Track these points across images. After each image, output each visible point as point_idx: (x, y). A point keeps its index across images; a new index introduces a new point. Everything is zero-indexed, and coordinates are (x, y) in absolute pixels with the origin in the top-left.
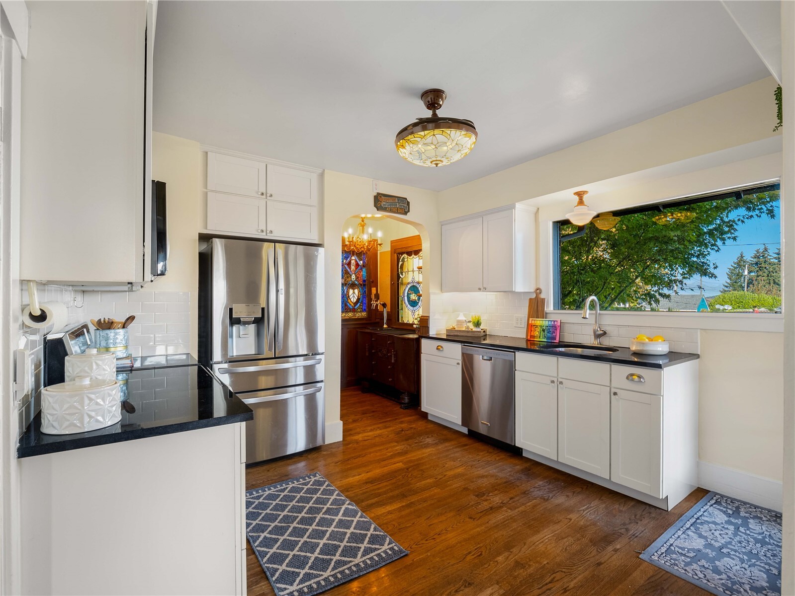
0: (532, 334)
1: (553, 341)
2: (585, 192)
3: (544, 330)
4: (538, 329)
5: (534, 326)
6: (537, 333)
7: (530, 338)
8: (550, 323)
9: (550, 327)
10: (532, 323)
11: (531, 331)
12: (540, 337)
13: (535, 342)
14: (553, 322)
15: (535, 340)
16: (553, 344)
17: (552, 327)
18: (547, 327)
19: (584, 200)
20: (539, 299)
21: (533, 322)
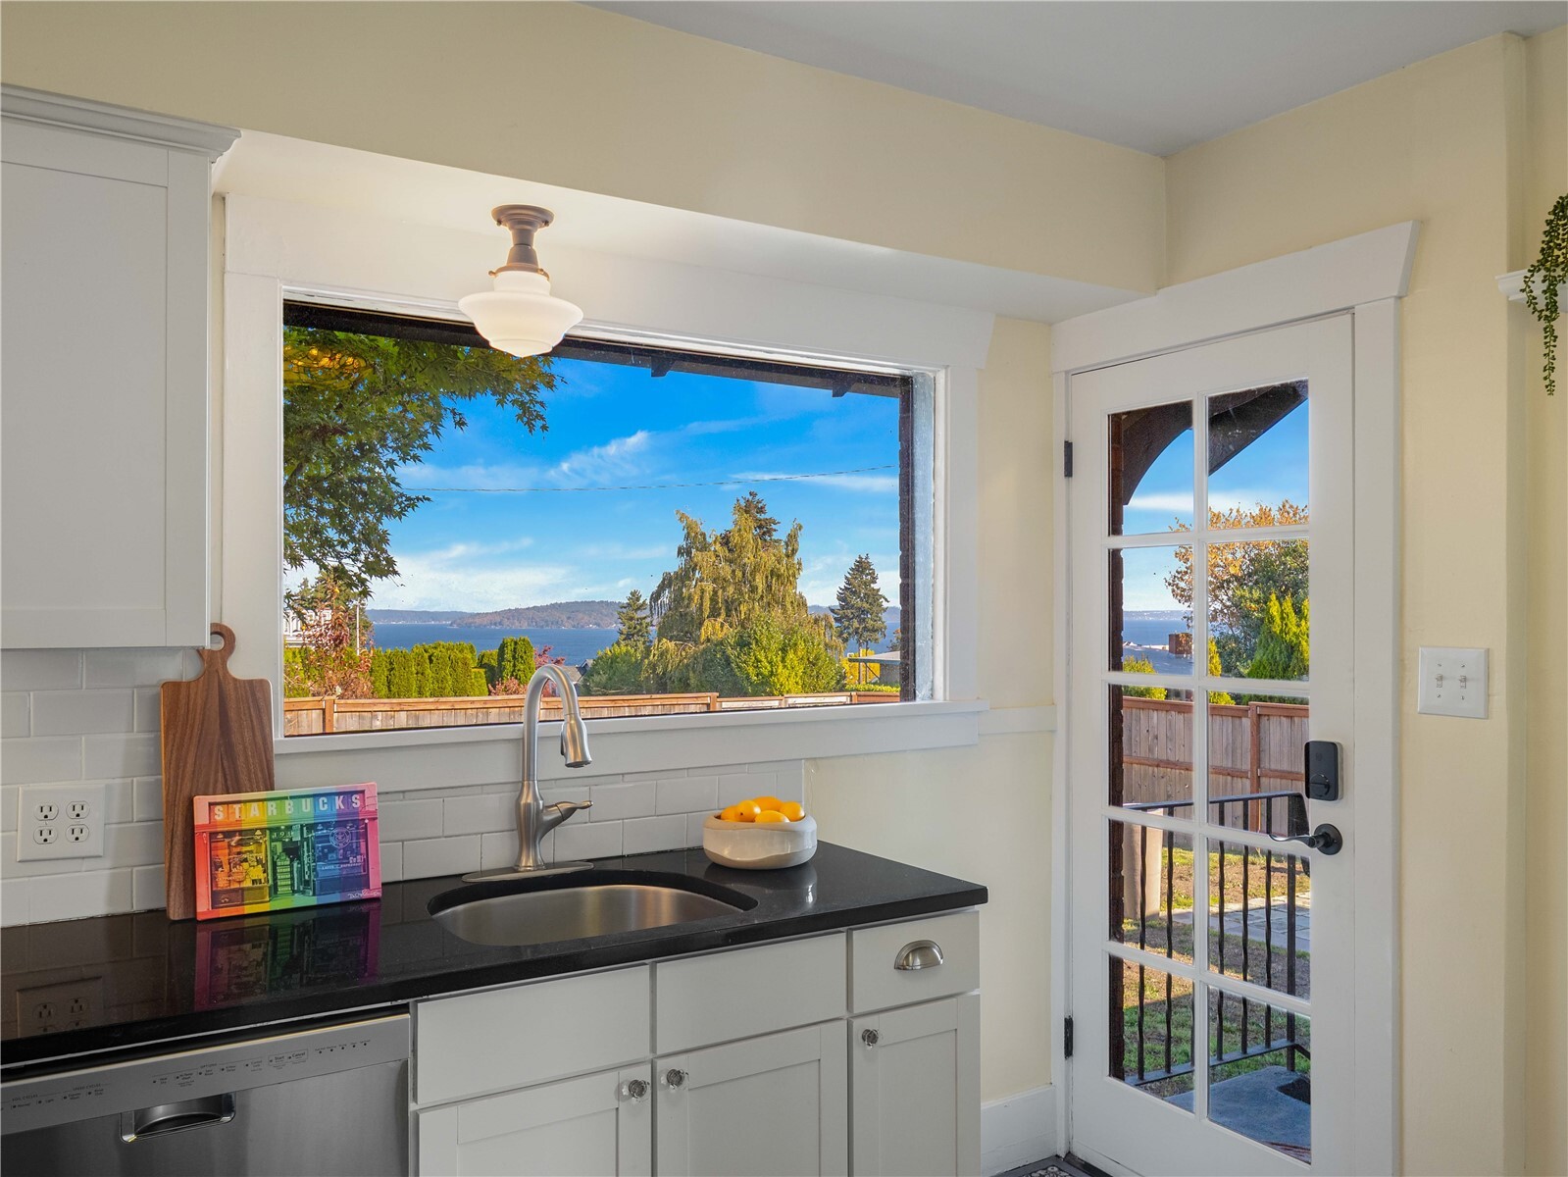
0: (222, 882)
1: (352, 896)
2: (543, 217)
3: (293, 851)
4: (260, 850)
5: (229, 834)
6: (257, 873)
7: (215, 903)
8: (323, 808)
9: (326, 825)
10: (212, 823)
11: (216, 866)
12: (275, 887)
13: (248, 922)
14: (338, 802)
15: (248, 909)
16: (352, 909)
17: (340, 824)
18: (311, 827)
19: (535, 246)
20: (230, 688)
21: (220, 814)
